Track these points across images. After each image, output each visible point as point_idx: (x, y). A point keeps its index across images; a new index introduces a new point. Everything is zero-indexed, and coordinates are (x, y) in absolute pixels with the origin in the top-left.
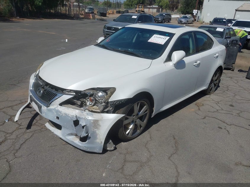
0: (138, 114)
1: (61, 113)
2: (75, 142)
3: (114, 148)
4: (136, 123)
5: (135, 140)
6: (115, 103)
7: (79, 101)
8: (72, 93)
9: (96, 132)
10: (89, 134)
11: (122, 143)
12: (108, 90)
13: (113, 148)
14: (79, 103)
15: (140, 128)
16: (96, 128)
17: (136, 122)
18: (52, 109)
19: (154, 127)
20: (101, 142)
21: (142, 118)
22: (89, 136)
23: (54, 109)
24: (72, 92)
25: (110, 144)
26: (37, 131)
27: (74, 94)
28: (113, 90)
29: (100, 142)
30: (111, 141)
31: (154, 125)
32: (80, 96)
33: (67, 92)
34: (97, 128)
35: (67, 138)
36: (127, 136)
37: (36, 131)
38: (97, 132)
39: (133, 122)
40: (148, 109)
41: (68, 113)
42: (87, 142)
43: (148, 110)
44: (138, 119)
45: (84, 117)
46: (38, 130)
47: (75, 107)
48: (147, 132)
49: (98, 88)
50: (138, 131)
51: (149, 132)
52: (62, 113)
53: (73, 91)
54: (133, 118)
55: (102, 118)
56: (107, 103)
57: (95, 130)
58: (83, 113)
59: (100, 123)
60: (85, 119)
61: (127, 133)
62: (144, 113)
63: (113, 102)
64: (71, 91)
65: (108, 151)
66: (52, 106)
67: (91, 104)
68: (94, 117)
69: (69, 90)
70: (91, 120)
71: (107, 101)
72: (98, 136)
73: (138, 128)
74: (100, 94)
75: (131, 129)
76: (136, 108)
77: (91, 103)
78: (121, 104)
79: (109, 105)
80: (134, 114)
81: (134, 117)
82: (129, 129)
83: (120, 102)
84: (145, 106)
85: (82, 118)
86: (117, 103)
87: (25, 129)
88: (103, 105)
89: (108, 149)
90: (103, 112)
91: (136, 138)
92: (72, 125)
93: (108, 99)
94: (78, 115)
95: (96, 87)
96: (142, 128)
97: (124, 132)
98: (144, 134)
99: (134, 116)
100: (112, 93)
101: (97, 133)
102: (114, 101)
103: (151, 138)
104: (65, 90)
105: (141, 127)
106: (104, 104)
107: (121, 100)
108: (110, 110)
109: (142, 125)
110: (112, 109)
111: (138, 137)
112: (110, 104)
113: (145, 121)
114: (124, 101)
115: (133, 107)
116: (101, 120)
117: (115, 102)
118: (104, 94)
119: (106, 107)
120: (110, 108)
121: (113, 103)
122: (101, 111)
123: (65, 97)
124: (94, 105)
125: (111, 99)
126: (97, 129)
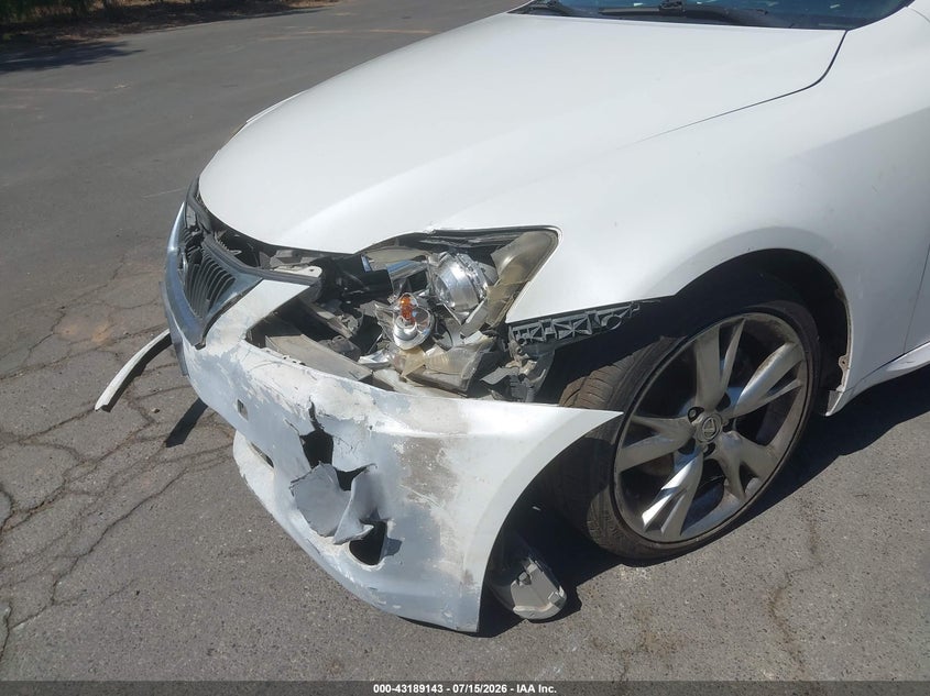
0: (724, 403)
1: (249, 386)
2: (326, 553)
3: (557, 609)
4: (714, 455)
5: (706, 553)
6: (547, 331)
7: (351, 318)
8: (306, 272)
9: (427, 515)
10: (390, 525)
11: (622, 570)
12: (503, 244)
13: (549, 608)
14: (348, 327)
15: (744, 486)
16: (426, 492)
17: (712, 447)
18: (216, 359)
19: (843, 471)
20: (468, 577)
21: (754, 426)
22: (389, 535)
23: (225, 359)
24: (305, 260)
25: (528, 581)
26: (206, 457)
27: (317, 272)
28: (537, 244)
29: (459, 577)
30: (532, 567)
31: (842, 461)
32: (354, 285)
33: (285, 260)
34: (432, 489)
35: (293, 521)
36: (652, 536)
37: (199, 454)
38: (438, 512)
39: (689, 448)
40: (804, 365)
41: (276, 387)
42: (382, 564)
43: (802, 372)
44: (726, 429)
45: (358, 418)
46: (212, 451)
47: (328, 350)
48: (787, 506)
49: (438, 233)
50: (731, 502)
51: (806, 504)
52: (253, 382)
53: (311, 259)
54: (694, 429)
55: (465, 426)
56: (502, 331)
57: (423, 499)
58: (350, 390)
59: (451, 458)
60: (363, 428)
61: (648, 516)
62: (768, 394)
63: (539, 324)
64: (298, 255)
65: (517, 619)
66: (214, 342)
67: (415, 335)
68: (410, 424)
69: (288, 254)
70: (395, 439)
71: (499, 319)
72: (443, 541)
73: (726, 483)
74: (457, 272)
75: (678, 491)
76: (712, 363)
77: (408, 331)
78: (590, 339)
79: (512, 343)
80: (696, 402)
81: (701, 418)
82: (661, 494)
83: (583, 326)
84: (782, 349)
85: (350, 422)
86: (562, 334)
87: (158, 444)
88: (476, 347)
89: (518, 609)
90: (475, 388)
91: (715, 544)
92: (298, 460)
93: (504, 306)
94: (324, 405)
95: (429, 229)
96: (753, 484)
97: (624, 513)
98: (768, 515)
99: (699, 411)
100: (529, 266)
101: (438, 518)
102: (546, 321)
103: (813, 550)
104: (272, 250)
105: (746, 474)
106: (478, 337)
107: (591, 316)
108: (522, 377)
109: (754, 466)
110: (535, 372)
111: (725, 539)
112: (518, 337)
113: (782, 440)
114: (612, 322)
115: (690, 355)
116: (455, 442)
117: (546, 325)
118: (474, 275)
119: (495, 356)
120: (524, 363)
121: (539, 334)
122: (465, 382)
123: (270, 295)
124: (427, 344)
125: (526, 308)
126: (432, 497)
